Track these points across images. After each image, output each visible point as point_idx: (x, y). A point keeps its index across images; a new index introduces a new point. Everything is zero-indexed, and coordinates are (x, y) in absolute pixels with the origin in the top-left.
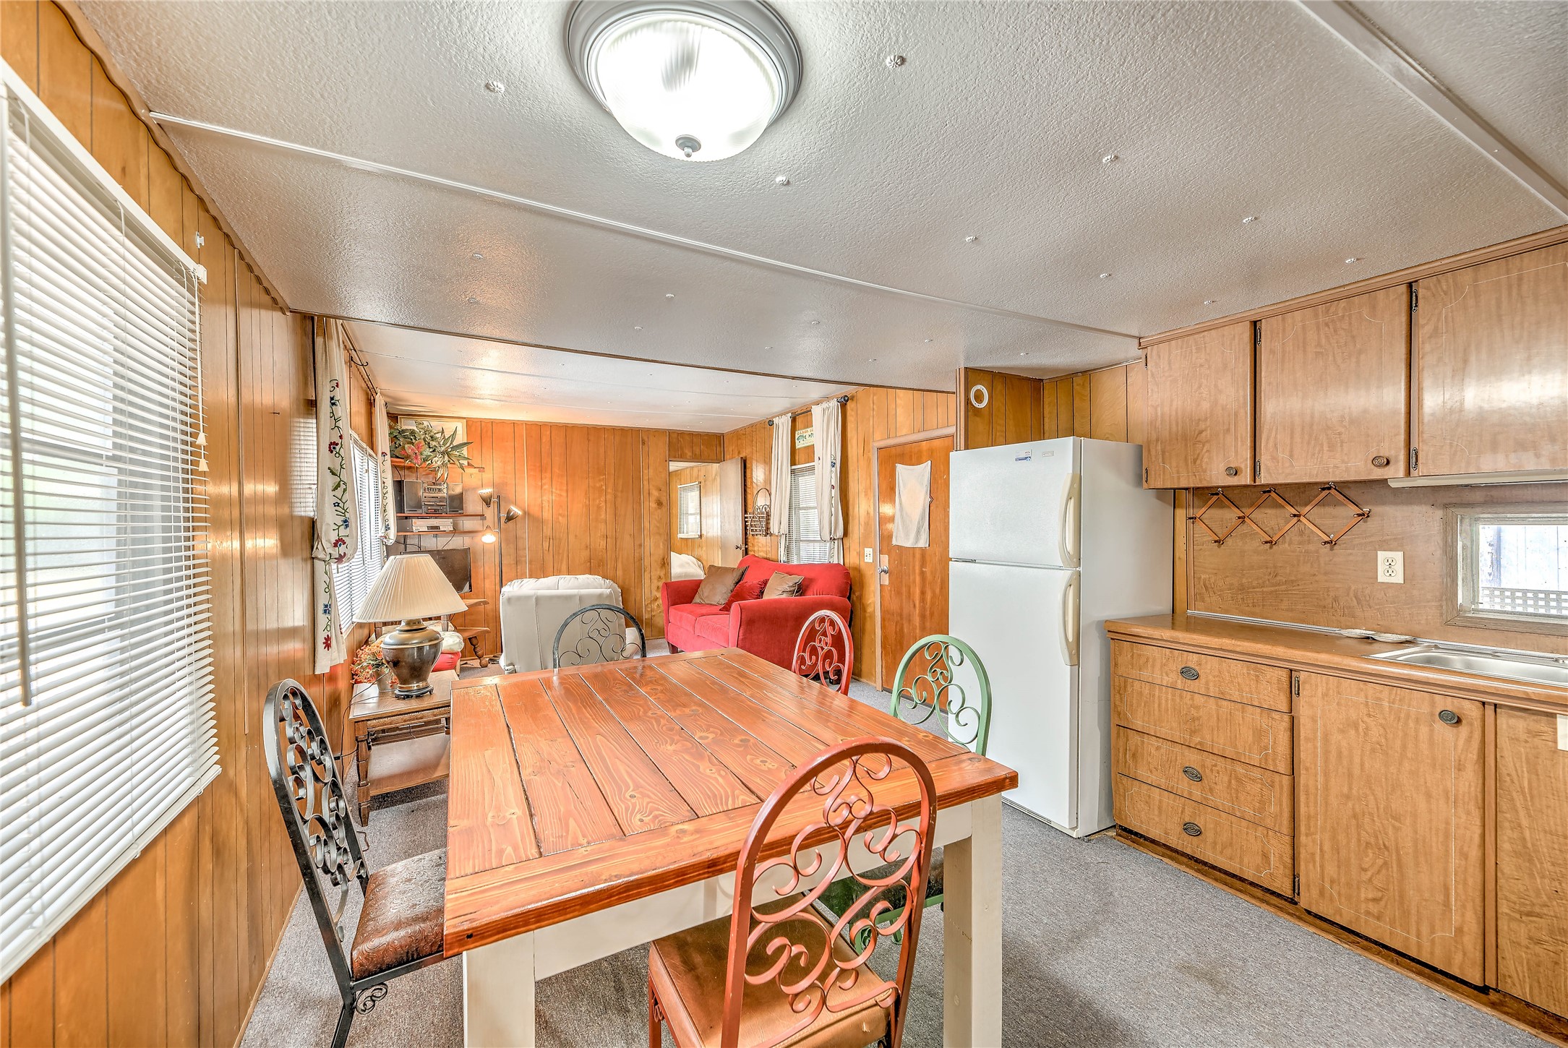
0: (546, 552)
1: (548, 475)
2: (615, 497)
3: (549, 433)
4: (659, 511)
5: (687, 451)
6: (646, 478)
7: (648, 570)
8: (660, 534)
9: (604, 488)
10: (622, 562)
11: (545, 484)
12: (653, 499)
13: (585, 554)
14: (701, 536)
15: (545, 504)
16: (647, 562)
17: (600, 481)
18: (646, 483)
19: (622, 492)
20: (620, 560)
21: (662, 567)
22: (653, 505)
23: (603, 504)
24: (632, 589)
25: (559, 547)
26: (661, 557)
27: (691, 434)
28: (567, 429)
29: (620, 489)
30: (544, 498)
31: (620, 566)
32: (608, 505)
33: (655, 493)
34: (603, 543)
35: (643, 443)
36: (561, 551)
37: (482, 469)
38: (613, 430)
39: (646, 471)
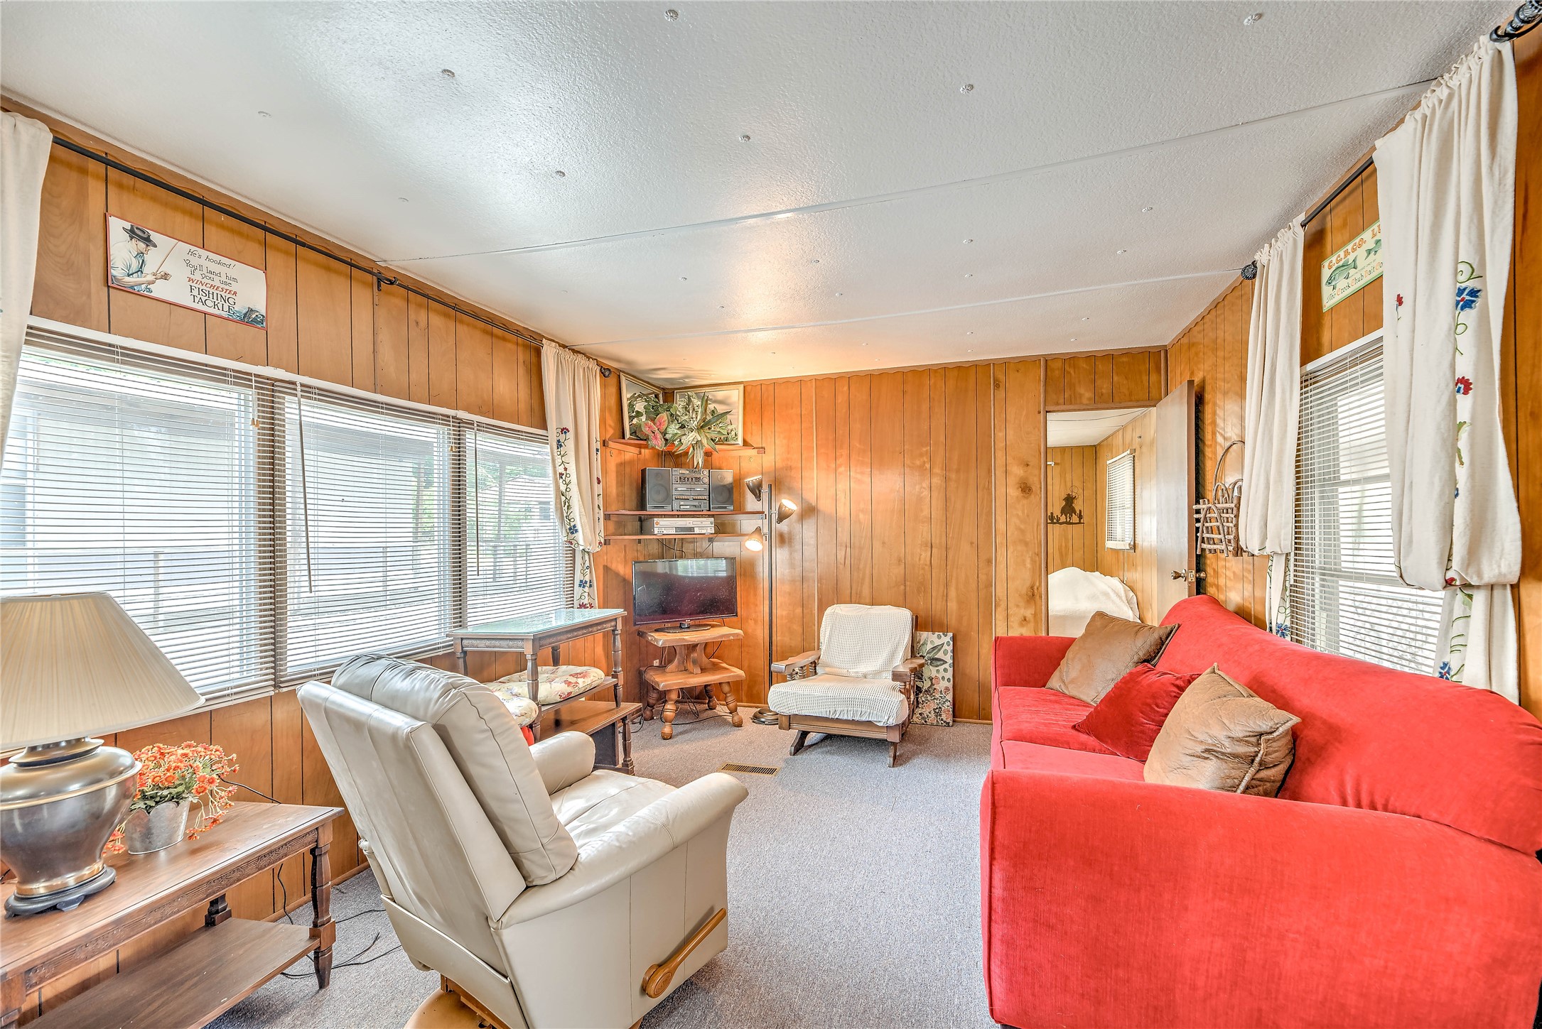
0: (841, 567)
1: (845, 452)
2: (946, 479)
3: (846, 388)
4: (1025, 502)
5: (1082, 391)
6: (1001, 445)
7: (1003, 605)
8: (1026, 544)
9: (928, 466)
10: (957, 589)
11: (840, 466)
12: (1012, 481)
13: (898, 571)
14: (1134, 547)
15: (841, 495)
16: (1001, 592)
17: (921, 455)
18: (1000, 454)
19: (958, 471)
20: (954, 582)
21: (1028, 602)
22: (1014, 492)
23: (926, 493)
24: (974, 635)
25: (860, 560)
26: (1028, 584)
27: (1091, 358)
28: (873, 379)
29: (955, 467)
30: (840, 486)
31: (953, 593)
32: (935, 494)
33: (1017, 471)
34: (925, 555)
35: (997, 386)
36: (861, 566)
37: (762, 450)
38: (944, 370)
39: (1001, 435)
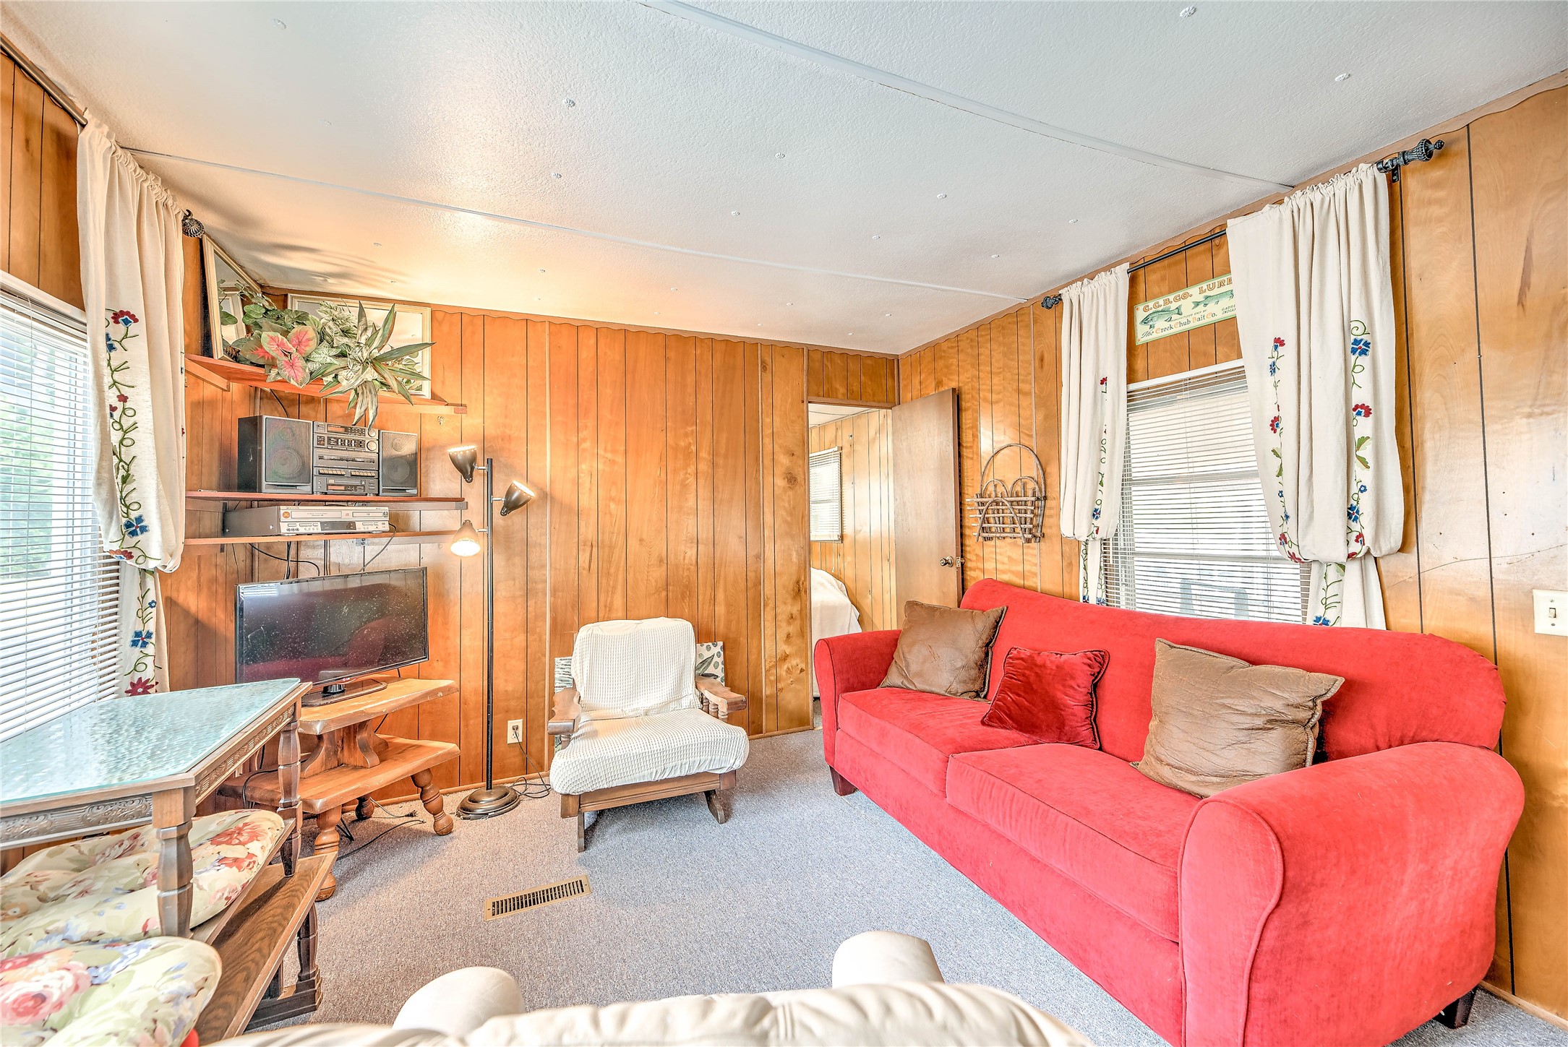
0: (585, 572)
1: (591, 423)
2: (714, 465)
3: (593, 341)
4: (791, 493)
5: (838, 386)
6: (768, 431)
7: (771, 604)
8: (792, 537)
9: (693, 448)
10: (725, 590)
11: (584, 440)
12: (779, 470)
13: (658, 574)
14: (842, 537)
15: (585, 479)
16: (768, 589)
17: (686, 435)
18: (767, 441)
19: (726, 456)
20: (722, 582)
21: (794, 598)
22: (781, 482)
23: (691, 480)
24: (743, 640)
25: (610, 562)
26: (794, 578)
27: (845, 355)
28: (628, 335)
29: (723, 451)
30: (584, 467)
31: (721, 596)
32: (701, 481)
33: (784, 460)
34: (691, 553)
35: (764, 368)
36: (612, 570)
37: (461, 407)
38: (712, 342)
39: (768, 420)
